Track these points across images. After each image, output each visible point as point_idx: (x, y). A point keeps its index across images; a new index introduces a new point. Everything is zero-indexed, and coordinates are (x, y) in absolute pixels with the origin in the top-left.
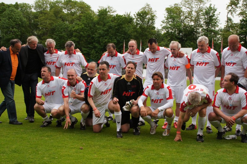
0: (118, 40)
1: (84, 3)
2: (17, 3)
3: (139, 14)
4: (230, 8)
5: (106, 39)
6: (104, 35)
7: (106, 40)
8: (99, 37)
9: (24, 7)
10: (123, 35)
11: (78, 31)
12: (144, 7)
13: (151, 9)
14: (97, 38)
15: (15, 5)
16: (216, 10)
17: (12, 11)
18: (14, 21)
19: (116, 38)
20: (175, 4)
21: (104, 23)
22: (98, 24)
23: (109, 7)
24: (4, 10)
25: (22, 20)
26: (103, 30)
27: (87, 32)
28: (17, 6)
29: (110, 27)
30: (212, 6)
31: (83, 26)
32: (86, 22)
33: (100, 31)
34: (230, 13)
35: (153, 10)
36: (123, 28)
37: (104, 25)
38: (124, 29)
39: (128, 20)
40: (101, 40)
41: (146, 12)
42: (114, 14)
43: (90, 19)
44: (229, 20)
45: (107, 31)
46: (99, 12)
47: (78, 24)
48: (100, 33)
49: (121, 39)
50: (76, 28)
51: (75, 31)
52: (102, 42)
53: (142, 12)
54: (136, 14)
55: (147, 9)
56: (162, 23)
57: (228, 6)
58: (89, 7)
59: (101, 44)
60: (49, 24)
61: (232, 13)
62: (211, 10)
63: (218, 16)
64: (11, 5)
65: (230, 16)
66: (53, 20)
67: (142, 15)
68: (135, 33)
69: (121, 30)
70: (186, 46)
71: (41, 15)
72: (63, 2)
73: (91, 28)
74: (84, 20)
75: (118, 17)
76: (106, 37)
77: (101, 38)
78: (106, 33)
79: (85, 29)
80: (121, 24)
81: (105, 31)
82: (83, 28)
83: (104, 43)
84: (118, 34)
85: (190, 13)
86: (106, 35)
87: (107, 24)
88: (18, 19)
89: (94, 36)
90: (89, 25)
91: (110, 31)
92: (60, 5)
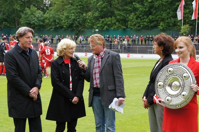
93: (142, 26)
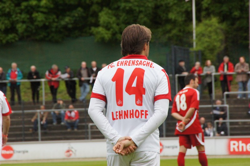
93: (24, 26)
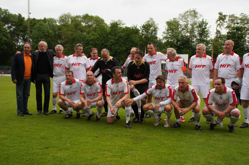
0: (126, 48)
1: (98, 17)
2: (45, 18)
3: (144, 27)
4: (219, 22)
5: (117, 46)
6: (115, 43)
7: (117, 48)
8: (111, 45)
9: (51, 21)
10: (130, 44)
11: (94, 40)
12: (148, 20)
13: (154, 22)
14: (109, 46)
15: (43, 20)
16: (207, 24)
17: (41, 24)
18: (43, 33)
19: (125, 46)
20: (174, 18)
21: (115, 33)
22: (110, 34)
23: (119, 21)
24: (35, 24)
25: (48, 32)
26: (114, 39)
27: (101, 41)
28: (45, 20)
29: (120, 37)
30: (204, 21)
31: (98, 36)
32: (101, 33)
33: (112, 40)
34: (219, 26)
35: (156, 23)
36: (131, 37)
37: (115, 35)
38: (131, 39)
39: (134, 31)
40: (112, 48)
41: (149, 24)
42: (124, 26)
43: (104, 30)
44: (218, 32)
45: (118, 40)
46: (111, 24)
47: (94, 35)
48: (111, 42)
49: (129, 47)
50: (92, 38)
51: (92, 40)
52: (113, 49)
53: (146, 25)
54: (141, 26)
55: (151, 22)
56: (163, 34)
57: (217, 20)
58: (103, 21)
59: (113, 51)
60: (70, 35)
61: (220, 27)
62: (204, 23)
63: (209, 28)
64: (41, 19)
65: (218, 29)
66: (73, 31)
67: (147, 27)
68: (141, 42)
69: (129, 39)
70: (183, 53)
71: (64, 27)
72: (82, 16)
73: (104, 38)
74: (99, 31)
75: (127, 29)
76: (116, 45)
77: (113, 46)
78: (117, 42)
79: (100, 39)
80: (130, 35)
81: (116, 40)
82: (98, 37)
83: (115, 50)
84: (127, 43)
85: (186, 26)
86: (117, 43)
87: (118, 35)
88: (45, 31)
89: (107, 44)
90: (102, 35)
91: (120, 40)
92: (80, 19)
